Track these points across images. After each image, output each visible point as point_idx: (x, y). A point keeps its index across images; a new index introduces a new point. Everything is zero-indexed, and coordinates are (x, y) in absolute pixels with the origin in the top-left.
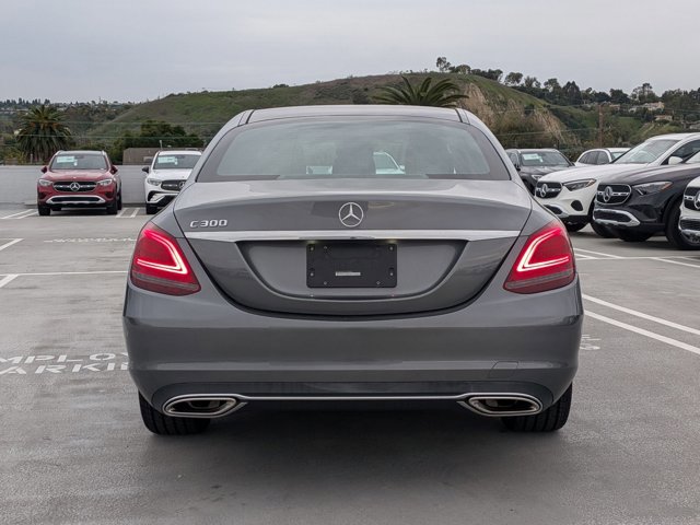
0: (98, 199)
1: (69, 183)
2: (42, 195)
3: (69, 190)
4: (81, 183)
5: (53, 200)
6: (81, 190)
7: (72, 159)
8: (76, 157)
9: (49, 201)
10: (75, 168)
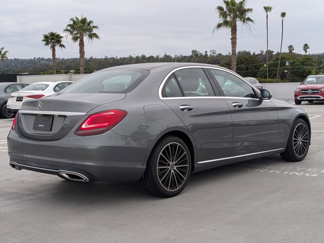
0: (320, 97)
1: (307, 90)
2: (296, 96)
3: (307, 93)
4: (312, 90)
5: (300, 98)
6: (312, 93)
7: (314, 79)
8: (316, 78)
9: (298, 98)
10: (315, 83)
